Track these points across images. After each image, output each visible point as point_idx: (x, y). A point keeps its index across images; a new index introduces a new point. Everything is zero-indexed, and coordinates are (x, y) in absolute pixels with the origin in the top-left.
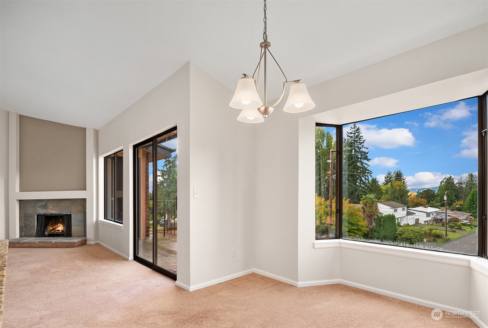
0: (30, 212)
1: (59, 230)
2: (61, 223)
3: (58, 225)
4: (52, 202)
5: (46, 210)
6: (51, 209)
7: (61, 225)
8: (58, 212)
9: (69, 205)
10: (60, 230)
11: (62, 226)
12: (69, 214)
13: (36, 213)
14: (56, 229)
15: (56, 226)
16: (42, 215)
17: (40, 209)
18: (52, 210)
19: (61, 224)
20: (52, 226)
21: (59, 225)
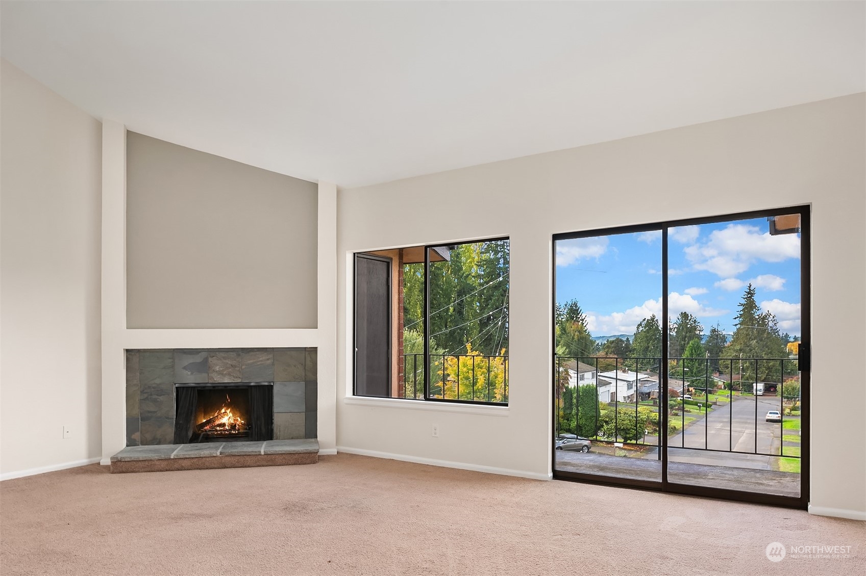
0: (158, 381)
1: (224, 425)
2: (228, 406)
3: (220, 411)
4: (222, 354)
5: (205, 375)
6: (220, 373)
7: (228, 411)
8: (239, 381)
9: (269, 362)
10: (227, 424)
11: (231, 415)
12: (266, 384)
13: (175, 384)
14: (217, 422)
15: (216, 415)
16: (192, 387)
17: (189, 373)
18: (222, 374)
19: (227, 409)
20: (206, 413)
21: (223, 411)
